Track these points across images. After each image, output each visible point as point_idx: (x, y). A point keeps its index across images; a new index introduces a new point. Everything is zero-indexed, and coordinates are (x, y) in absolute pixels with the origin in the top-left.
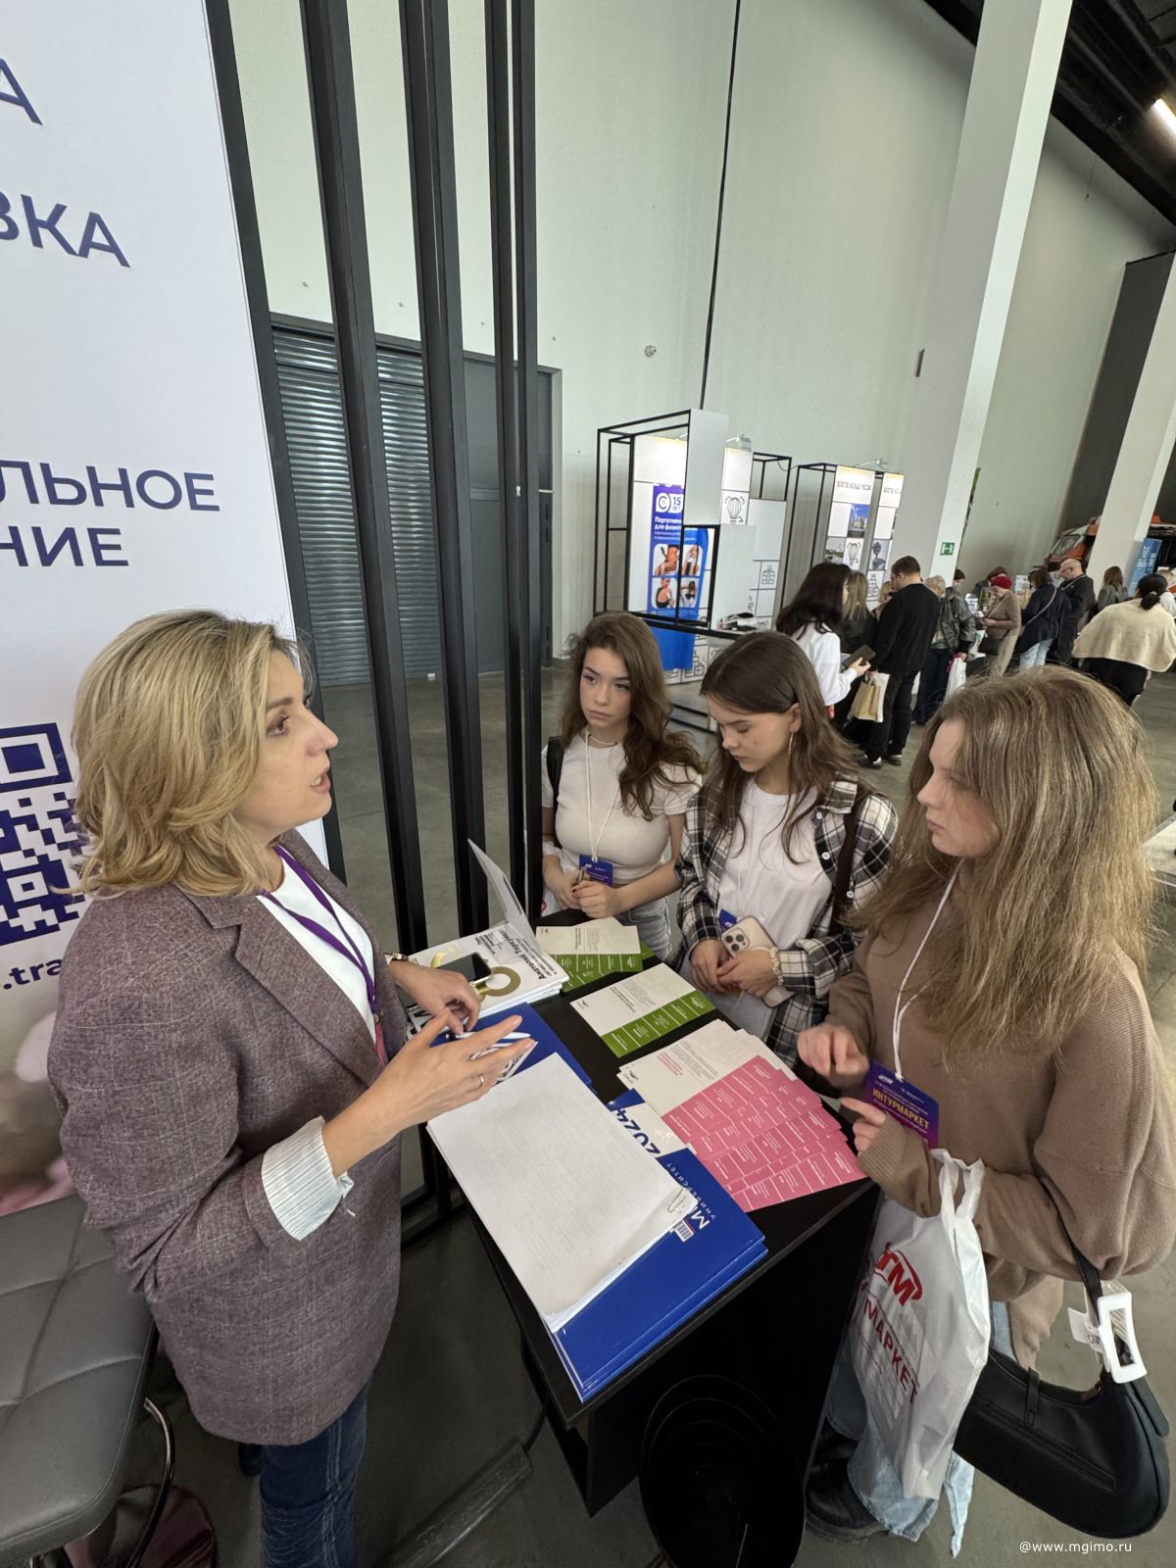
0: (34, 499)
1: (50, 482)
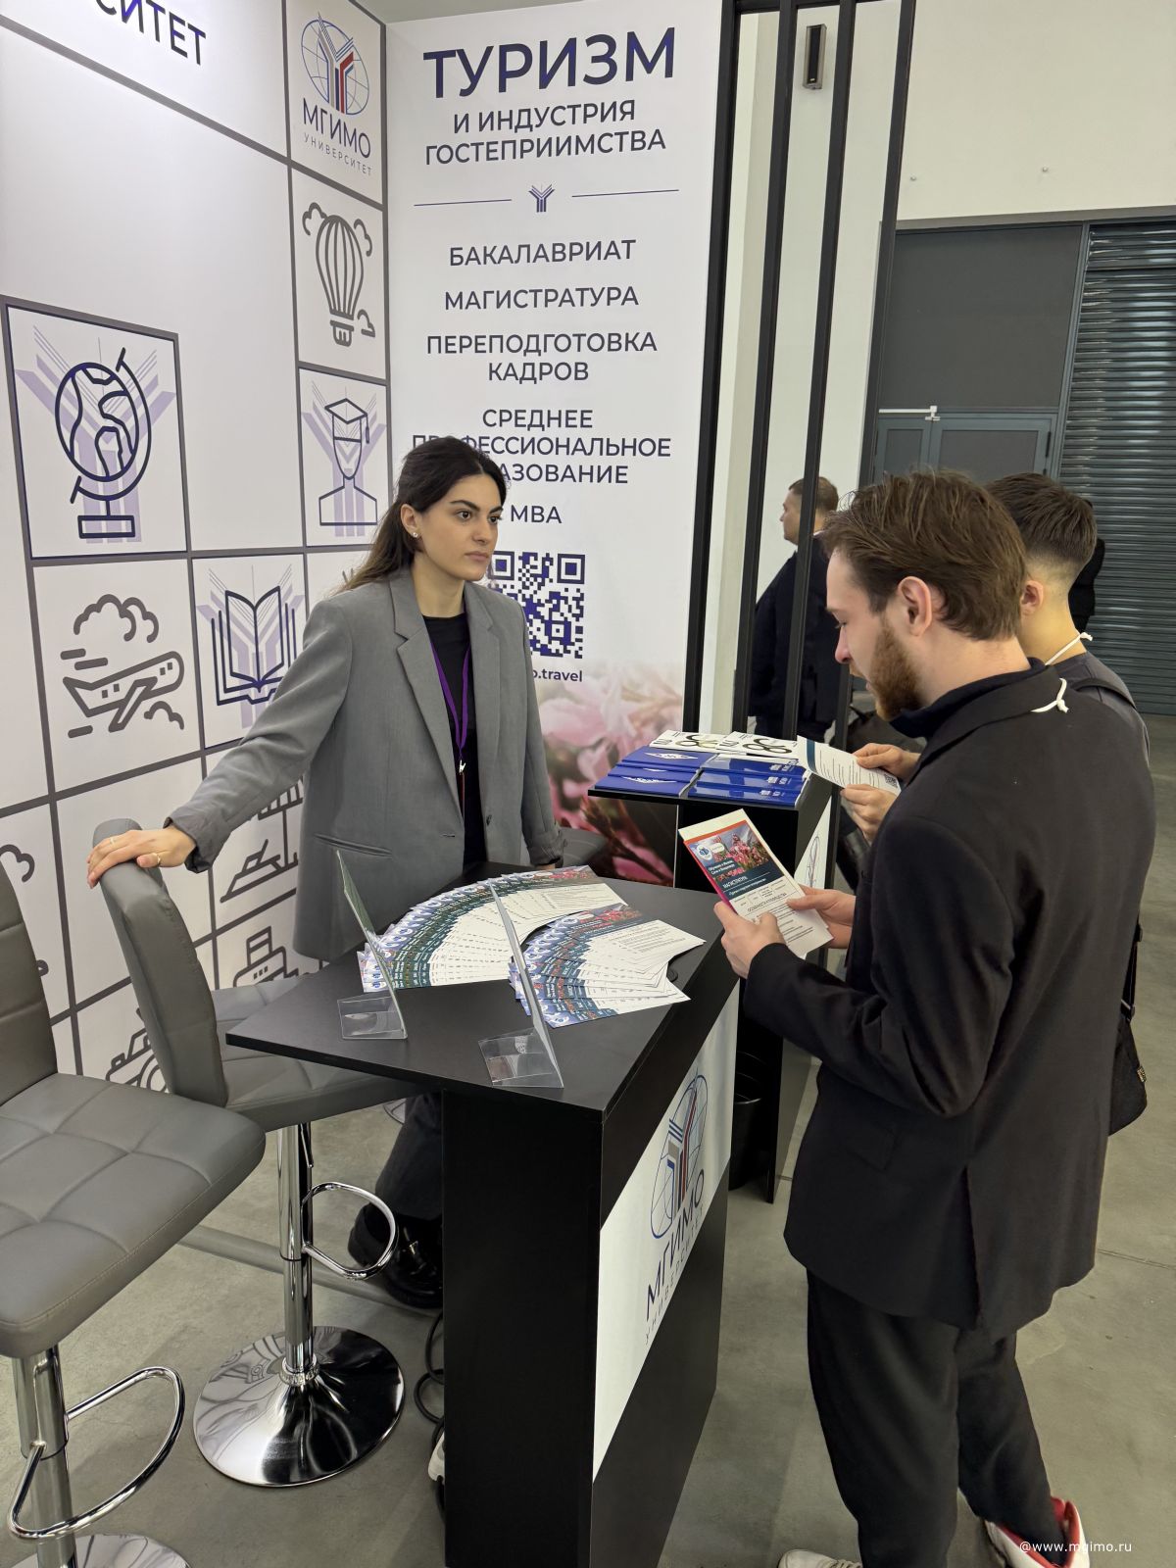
0: (601, 454)
1: (609, 445)
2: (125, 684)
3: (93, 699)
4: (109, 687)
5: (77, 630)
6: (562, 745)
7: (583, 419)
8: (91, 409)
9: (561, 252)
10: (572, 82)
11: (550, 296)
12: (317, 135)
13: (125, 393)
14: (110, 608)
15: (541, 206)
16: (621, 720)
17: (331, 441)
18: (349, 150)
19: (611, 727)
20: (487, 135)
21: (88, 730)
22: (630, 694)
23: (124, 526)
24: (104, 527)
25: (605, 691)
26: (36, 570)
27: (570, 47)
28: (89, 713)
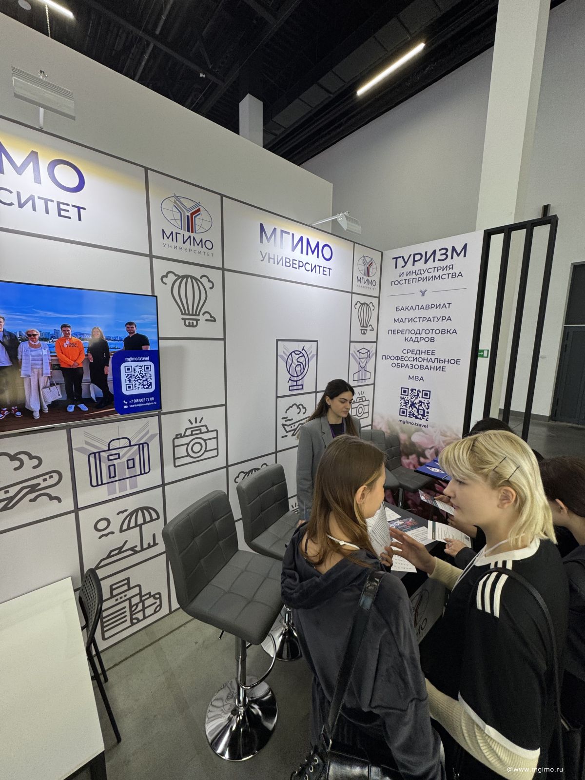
0: (438, 363)
1: (440, 360)
2: (297, 425)
3: (288, 429)
4: (293, 425)
5: (286, 412)
6: (420, 446)
7: (432, 353)
8: (295, 361)
9: (428, 307)
10: (434, 261)
11: (424, 319)
12: (361, 284)
13: (304, 356)
14: (295, 406)
15: (423, 295)
16: (439, 442)
17: (358, 359)
18: (370, 286)
19: (436, 444)
20: (409, 277)
21: (287, 436)
22: (443, 434)
23: (300, 387)
24: (295, 388)
25: (435, 432)
26: (278, 399)
27: (434, 252)
28: (287, 432)
